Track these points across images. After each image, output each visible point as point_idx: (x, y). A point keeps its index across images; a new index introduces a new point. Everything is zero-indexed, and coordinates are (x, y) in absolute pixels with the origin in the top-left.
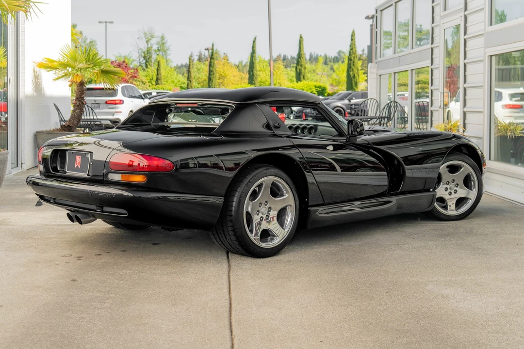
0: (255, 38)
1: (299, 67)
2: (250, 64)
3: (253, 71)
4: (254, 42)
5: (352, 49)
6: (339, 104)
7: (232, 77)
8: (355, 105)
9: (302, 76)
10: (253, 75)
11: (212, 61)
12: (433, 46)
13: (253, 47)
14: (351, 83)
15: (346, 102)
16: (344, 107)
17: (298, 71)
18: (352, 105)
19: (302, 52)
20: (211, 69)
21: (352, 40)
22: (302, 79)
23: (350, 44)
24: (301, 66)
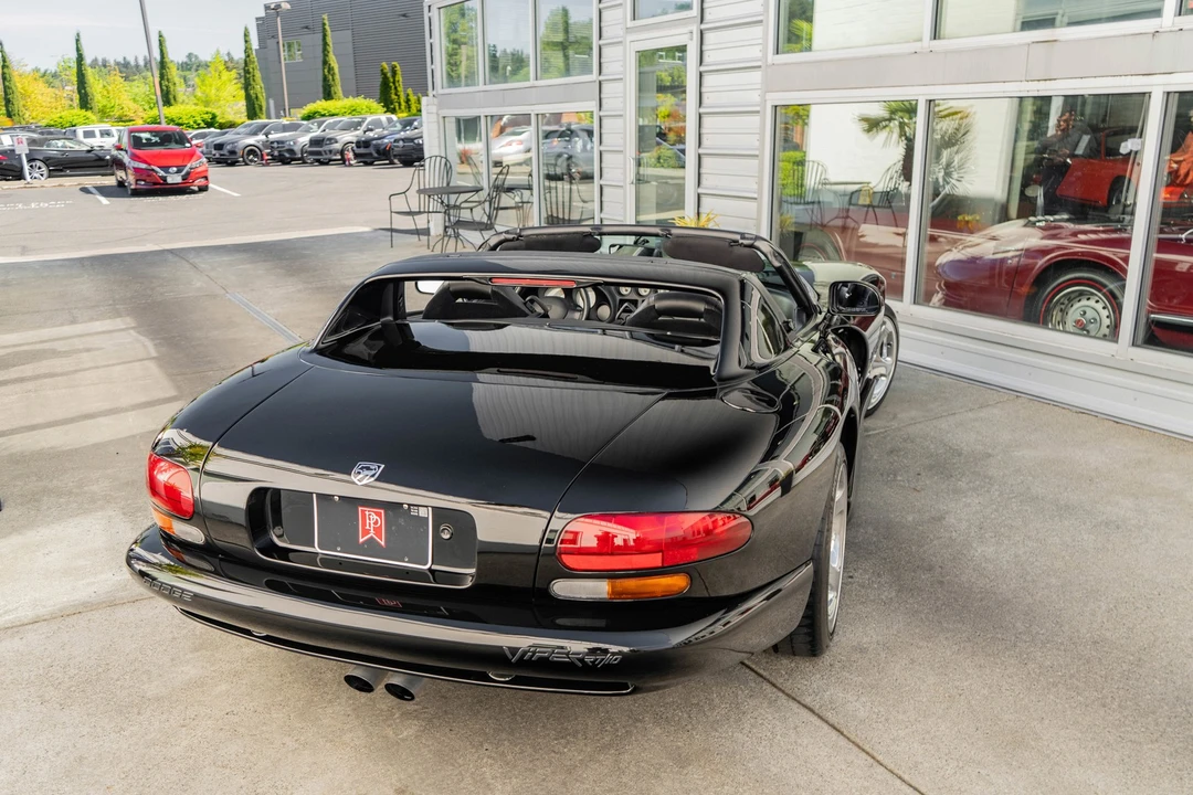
0: (78, 35)
1: (165, 83)
2: (78, 77)
3: (85, 88)
4: (77, 41)
5: (248, 56)
6: (251, 140)
7: (40, 97)
8: (278, 142)
9: (171, 97)
10: (86, 95)
11: (6, 70)
12: (601, 78)
13: (78, 50)
14: (254, 109)
15: (262, 137)
16: (260, 145)
17: (165, 88)
18: (272, 143)
19: (166, 60)
20: (7, 84)
21: (246, 41)
22: (172, 101)
23: (244, 48)
24: (168, 80)
